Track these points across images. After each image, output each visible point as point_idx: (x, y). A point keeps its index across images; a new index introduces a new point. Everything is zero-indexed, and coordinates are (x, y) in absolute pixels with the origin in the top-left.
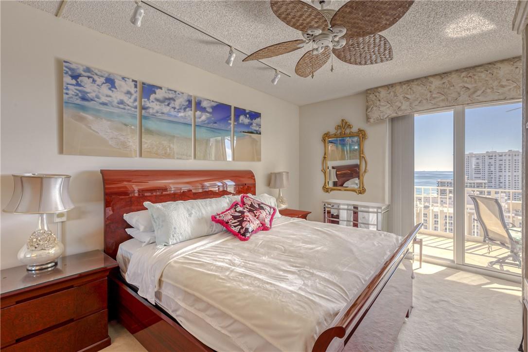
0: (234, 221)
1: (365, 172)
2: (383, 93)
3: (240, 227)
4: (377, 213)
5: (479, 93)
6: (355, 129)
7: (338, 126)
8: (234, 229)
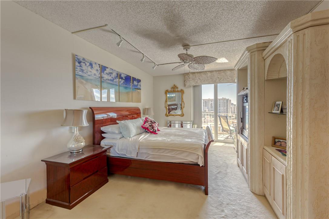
0: (150, 127)
1: (184, 107)
2: (191, 76)
3: (153, 129)
4: (190, 123)
5: (222, 80)
6: (179, 89)
7: (172, 87)
8: (151, 130)
